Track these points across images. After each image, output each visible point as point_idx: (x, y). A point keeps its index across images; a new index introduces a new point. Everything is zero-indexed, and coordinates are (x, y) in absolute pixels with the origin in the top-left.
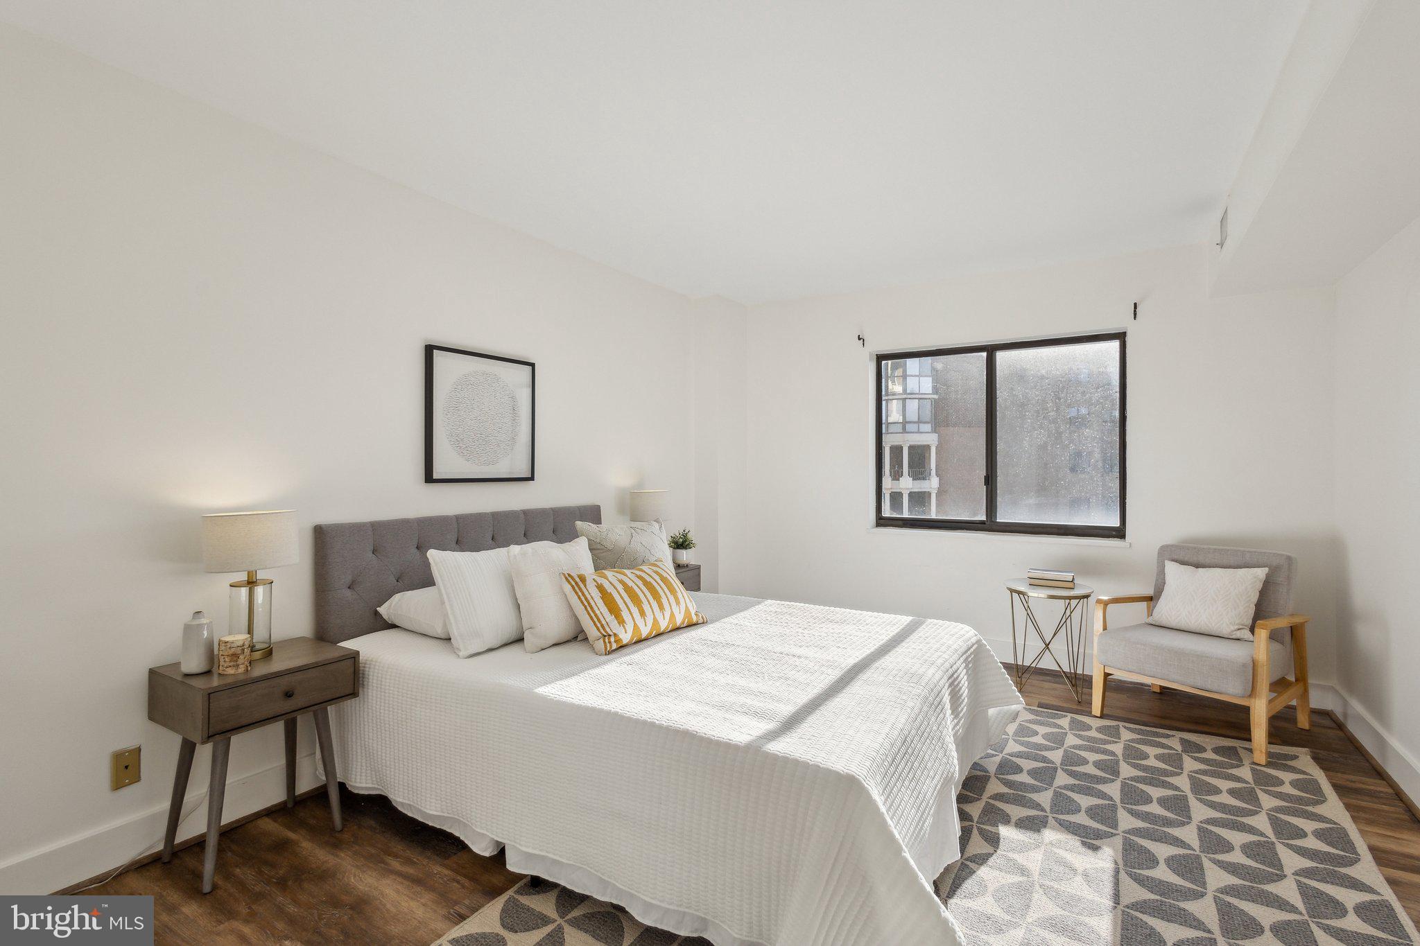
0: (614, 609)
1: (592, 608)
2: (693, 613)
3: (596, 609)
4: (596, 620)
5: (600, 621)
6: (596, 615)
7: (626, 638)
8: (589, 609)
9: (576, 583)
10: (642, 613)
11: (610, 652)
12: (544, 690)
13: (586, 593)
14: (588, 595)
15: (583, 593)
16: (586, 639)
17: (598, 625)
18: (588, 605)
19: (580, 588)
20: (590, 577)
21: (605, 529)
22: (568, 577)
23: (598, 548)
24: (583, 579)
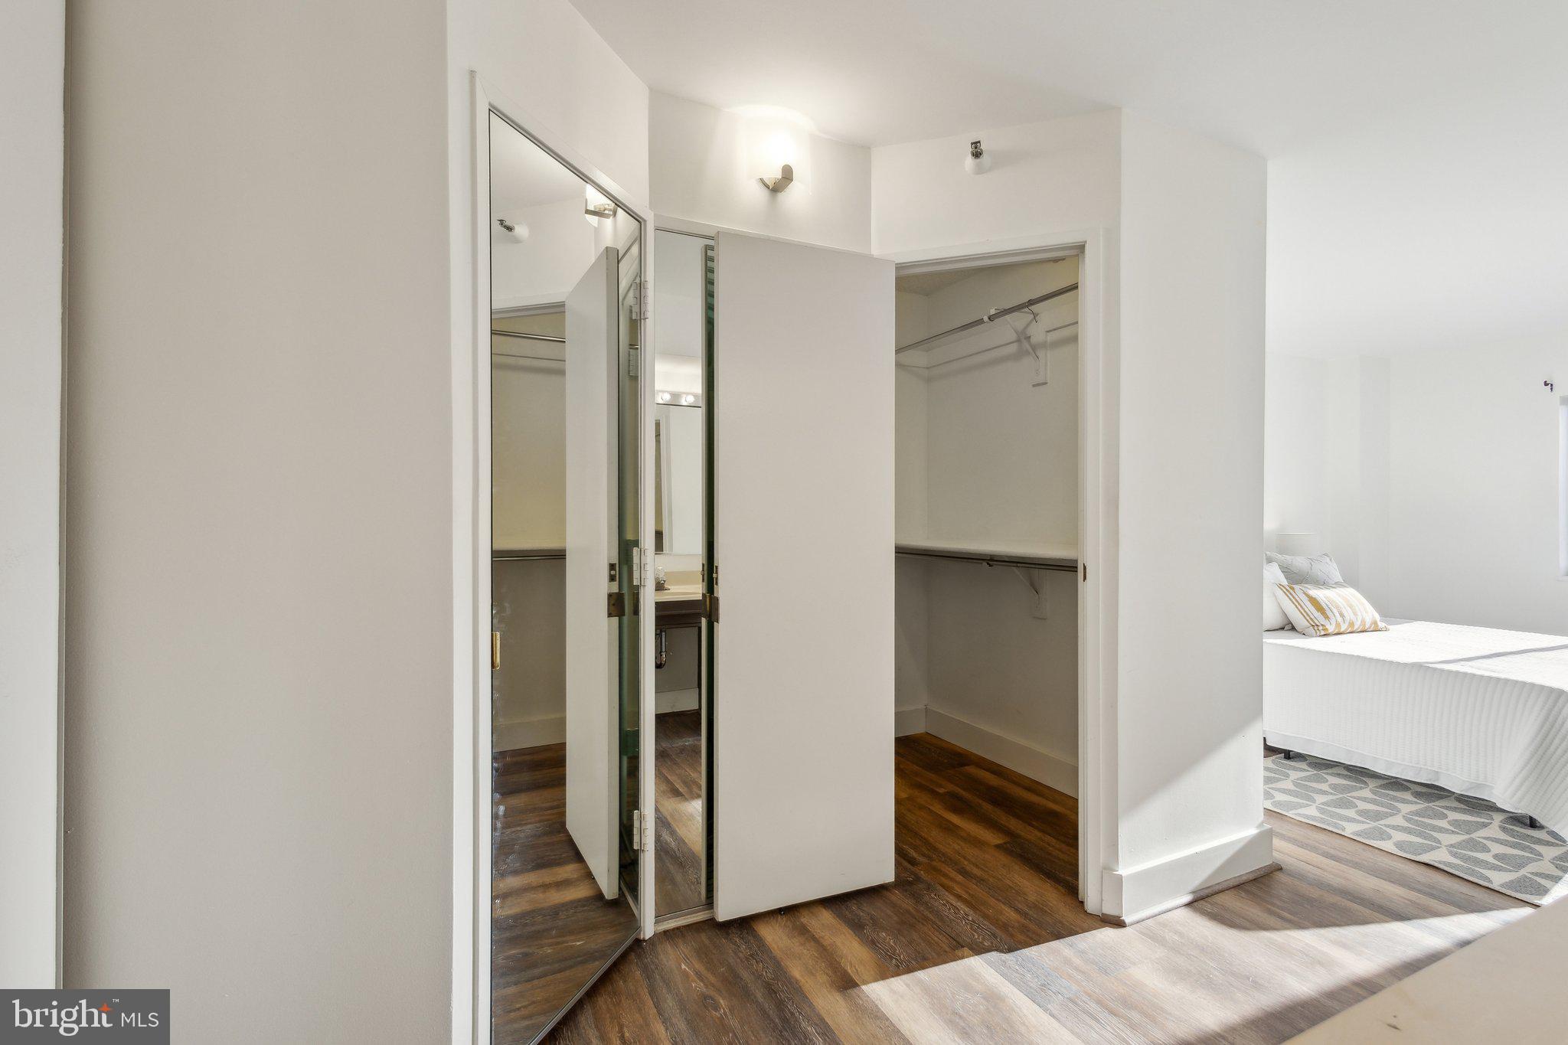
0: (1319, 608)
1: (1301, 606)
2: (1381, 622)
3: (1304, 607)
4: (1305, 614)
5: (1307, 614)
6: (1305, 611)
7: (1331, 629)
8: (1299, 607)
9: (1287, 590)
11: (1320, 636)
13: (1296, 597)
14: (1298, 599)
15: (1294, 597)
16: (1293, 629)
17: (1308, 618)
18: (1298, 605)
19: (1291, 594)
20: (1296, 587)
21: (1288, 558)
22: (1280, 586)
23: (1287, 571)
24: (1293, 589)
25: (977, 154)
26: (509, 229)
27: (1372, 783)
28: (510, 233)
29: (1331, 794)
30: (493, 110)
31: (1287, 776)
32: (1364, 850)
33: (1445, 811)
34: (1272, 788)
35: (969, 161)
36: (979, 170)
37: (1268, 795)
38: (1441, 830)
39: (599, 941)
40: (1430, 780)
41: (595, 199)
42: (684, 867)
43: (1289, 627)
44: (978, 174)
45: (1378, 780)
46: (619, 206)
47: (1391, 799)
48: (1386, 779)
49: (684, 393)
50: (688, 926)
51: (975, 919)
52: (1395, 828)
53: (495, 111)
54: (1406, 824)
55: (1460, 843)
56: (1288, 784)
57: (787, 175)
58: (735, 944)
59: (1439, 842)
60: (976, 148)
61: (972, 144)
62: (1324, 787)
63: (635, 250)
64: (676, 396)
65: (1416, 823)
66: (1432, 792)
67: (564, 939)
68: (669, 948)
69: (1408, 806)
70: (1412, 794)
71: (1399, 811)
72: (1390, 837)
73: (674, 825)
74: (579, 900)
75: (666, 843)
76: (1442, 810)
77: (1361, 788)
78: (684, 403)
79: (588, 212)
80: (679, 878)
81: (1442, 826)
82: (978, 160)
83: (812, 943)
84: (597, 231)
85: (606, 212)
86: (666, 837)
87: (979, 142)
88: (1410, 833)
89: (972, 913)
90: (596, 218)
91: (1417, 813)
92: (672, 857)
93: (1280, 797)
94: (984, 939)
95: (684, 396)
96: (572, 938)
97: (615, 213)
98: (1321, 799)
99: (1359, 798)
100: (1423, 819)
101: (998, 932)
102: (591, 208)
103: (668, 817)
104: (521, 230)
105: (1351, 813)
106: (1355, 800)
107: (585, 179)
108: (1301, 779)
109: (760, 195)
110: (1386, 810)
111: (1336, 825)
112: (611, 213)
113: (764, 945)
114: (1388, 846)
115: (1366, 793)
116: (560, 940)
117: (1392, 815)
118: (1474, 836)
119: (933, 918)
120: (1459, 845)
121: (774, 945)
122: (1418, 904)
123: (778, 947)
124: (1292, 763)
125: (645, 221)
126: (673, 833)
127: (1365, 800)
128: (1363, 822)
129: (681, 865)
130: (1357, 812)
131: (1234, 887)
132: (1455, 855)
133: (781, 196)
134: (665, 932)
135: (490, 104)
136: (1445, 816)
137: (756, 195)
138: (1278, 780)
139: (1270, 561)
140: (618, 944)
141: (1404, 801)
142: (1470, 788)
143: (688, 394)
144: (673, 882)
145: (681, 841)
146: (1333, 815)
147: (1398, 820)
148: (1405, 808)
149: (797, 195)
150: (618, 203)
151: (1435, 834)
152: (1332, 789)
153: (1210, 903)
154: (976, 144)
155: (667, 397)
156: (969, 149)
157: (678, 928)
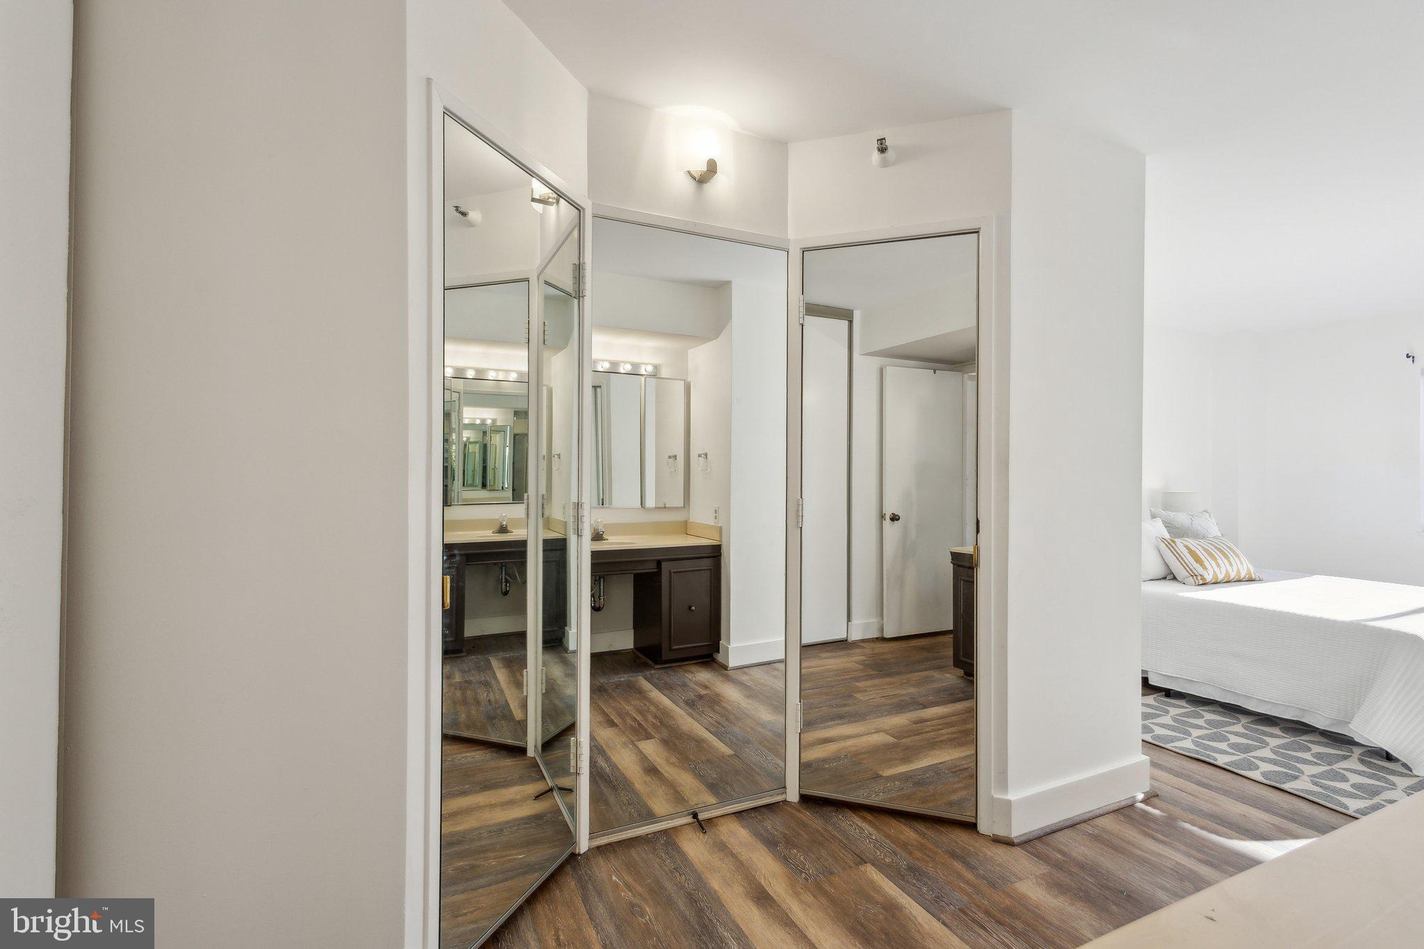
0: (1198, 560)
1: (1182, 559)
2: (1252, 571)
3: (1185, 559)
4: (1185, 565)
5: (1187, 566)
6: (1185, 563)
7: (1209, 578)
8: (1180, 559)
9: (1169, 543)
10: (1218, 566)
11: (1199, 585)
12: (1181, 594)
13: (1177, 549)
14: (1179, 551)
15: (1175, 550)
16: (1175, 578)
17: (1188, 569)
18: (1179, 557)
19: (1172, 547)
20: (1178, 541)
21: (1172, 514)
22: (1163, 540)
23: (1169, 526)
24: (1174, 542)
25: (883, 150)
26: (464, 214)
27: (1244, 720)
28: (464, 218)
29: (1206, 728)
30: (447, 112)
31: (1167, 712)
32: (1233, 779)
33: (1309, 745)
34: (1152, 723)
35: (876, 156)
36: (885, 164)
37: (1146, 729)
38: (1305, 761)
39: (539, 855)
40: (1296, 716)
41: (540, 190)
42: (617, 790)
43: (1171, 577)
44: (883, 167)
45: (1250, 717)
46: (561, 197)
47: (1260, 734)
48: (1258, 715)
49: (622, 362)
50: (619, 842)
51: (878, 839)
52: (1262, 759)
53: (449, 114)
54: (1273, 756)
55: (1322, 773)
56: (1167, 720)
57: (712, 168)
58: (661, 858)
59: (1302, 773)
60: (881, 144)
61: (878, 140)
62: (1200, 722)
63: (576, 233)
64: (615, 364)
65: (1283, 755)
66: (1298, 728)
67: (508, 852)
68: (601, 861)
69: (1276, 740)
70: (1280, 729)
71: (1267, 744)
72: (1257, 768)
73: (609, 753)
74: (522, 819)
75: (601, 768)
76: (1305, 743)
77: (1234, 724)
78: (622, 371)
79: (533, 200)
80: (612, 799)
81: (1306, 757)
82: (883, 155)
83: (731, 858)
84: (543, 217)
85: (550, 200)
86: (601, 762)
87: (884, 139)
88: (1275, 764)
89: (875, 832)
90: (541, 206)
91: (1284, 747)
92: (605, 780)
93: (1159, 731)
94: (885, 856)
95: (622, 364)
96: (515, 852)
97: (558, 202)
98: (1196, 733)
99: (1231, 733)
100: (1289, 752)
101: (898, 850)
102: (536, 196)
103: (604, 746)
104: (474, 216)
105: (1223, 746)
106: (1227, 734)
107: (531, 173)
108: (1179, 715)
109: (687, 186)
110: (1256, 743)
111: (1208, 756)
112: (554, 201)
113: (687, 859)
114: (1255, 775)
115: (1238, 728)
116: (504, 853)
117: (1260, 748)
118: (1335, 767)
119: (840, 837)
120: (1321, 775)
121: (696, 860)
122: (1281, 828)
123: (699, 861)
124: (1173, 701)
125: (584, 209)
126: (607, 759)
127: (1236, 734)
128: (1233, 754)
129: (614, 788)
130: (1228, 745)
131: (1114, 811)
132: (1316, 784)
133: (706, 186)
134: (598, 847)
135: (445, 108)
136: (1309, 749)
137: (684, 186)
138: (1159, 716)
139: (1153, 516)
140: (555, 858)
141: (1272, 736)
142: (1333, 725)
143: (625, 362)
144: (606, 802)
145: (614, 766)
146: (1207, 748)
147: (1266, 753)
148: (1274, 742)
149: (721, 185)
150: (559, 193)
151: (1298, 765)
152: (1207, 724)
153: (1092, 826)
154: (881, 141)
155: (606, 366)
156: (876, 145)
157: (610, 844)
